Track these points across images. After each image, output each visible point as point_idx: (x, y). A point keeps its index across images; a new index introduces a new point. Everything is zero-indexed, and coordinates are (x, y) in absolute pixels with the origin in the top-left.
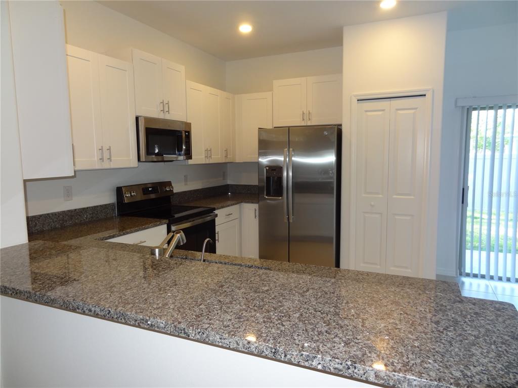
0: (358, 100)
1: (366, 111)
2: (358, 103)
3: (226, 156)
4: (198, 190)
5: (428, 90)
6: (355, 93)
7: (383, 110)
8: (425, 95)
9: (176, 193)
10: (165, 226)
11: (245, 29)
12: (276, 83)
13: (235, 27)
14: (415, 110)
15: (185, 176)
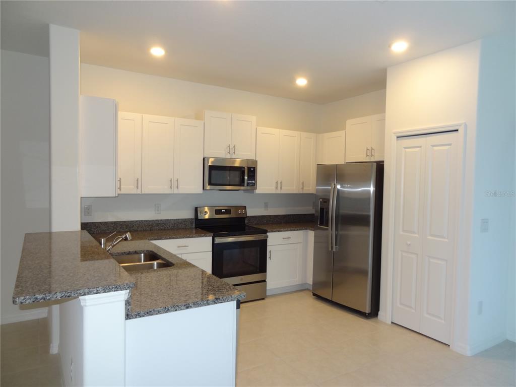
0: (398, 137)
1: (405, 148)
2: (397, 140)
3: (303, 188)
4: (279, 216)
5: (460, 125)
6: (394, 131)
7: (420, 147)
8: (457, 130)
9: (249, 216)
10: (211, 238)
11: (302, 82)
12: (349, 122)
13: (293, 80)
14: (449, 147)
15: (265, 203)
